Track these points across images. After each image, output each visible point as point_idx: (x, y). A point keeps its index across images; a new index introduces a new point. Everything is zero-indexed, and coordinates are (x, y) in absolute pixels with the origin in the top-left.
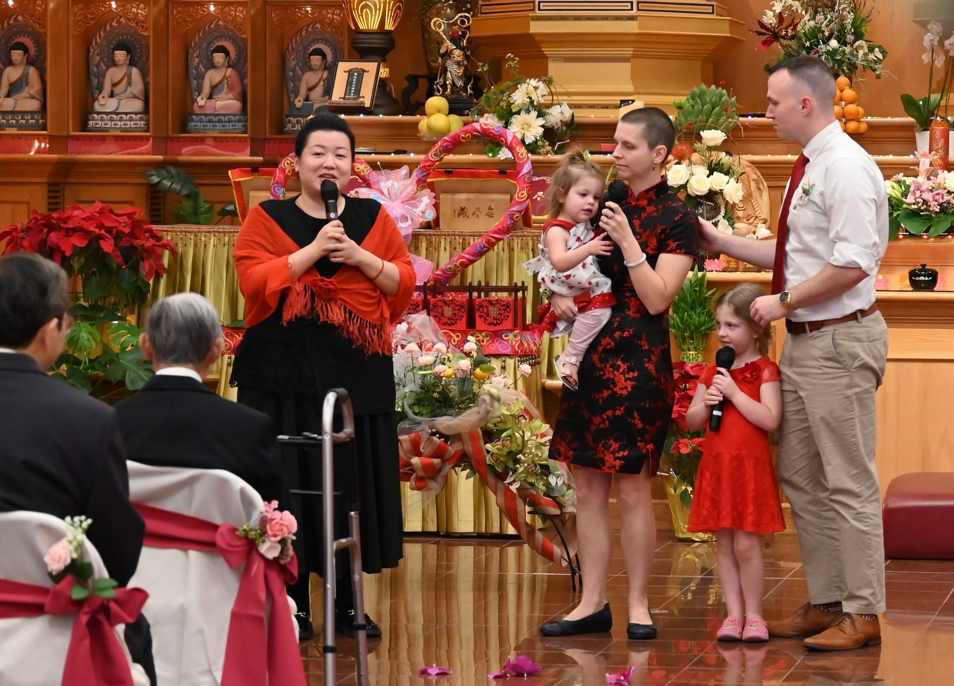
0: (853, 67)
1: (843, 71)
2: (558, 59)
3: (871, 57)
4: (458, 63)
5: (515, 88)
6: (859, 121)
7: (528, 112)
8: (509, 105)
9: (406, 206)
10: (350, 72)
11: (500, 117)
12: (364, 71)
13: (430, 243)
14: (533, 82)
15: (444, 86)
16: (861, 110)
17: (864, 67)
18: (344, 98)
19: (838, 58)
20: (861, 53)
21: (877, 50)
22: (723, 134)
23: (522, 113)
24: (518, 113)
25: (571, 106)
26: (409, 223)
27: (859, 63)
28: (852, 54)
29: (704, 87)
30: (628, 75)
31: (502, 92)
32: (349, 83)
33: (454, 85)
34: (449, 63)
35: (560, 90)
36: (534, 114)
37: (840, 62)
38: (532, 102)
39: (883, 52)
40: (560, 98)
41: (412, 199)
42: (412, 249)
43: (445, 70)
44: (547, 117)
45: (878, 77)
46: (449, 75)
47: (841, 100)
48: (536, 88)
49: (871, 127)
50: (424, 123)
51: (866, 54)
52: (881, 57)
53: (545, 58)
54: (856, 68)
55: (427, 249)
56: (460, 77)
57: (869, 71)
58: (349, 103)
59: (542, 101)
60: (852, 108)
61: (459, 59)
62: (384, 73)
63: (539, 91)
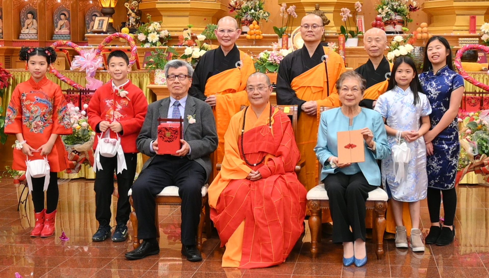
0: (258, 18)
1: (255, 19)
2: (165, 16)
3: (265, 15)
4: (133, 17)
5: (150, 25)
6: (260, 35)
7: (154, 32)
8: (148, 30)
11: (145, 34)
12: (104, 20)
14: (156, 23)
15: (129, 25)
16: (261, 32)
18: (97, 29)
19: (254, 15)
20: (261, 14)
21: (266, 13)
23: (152, 33)
24: (151, 33)
25: (168, 31)
27: (261, 17)
28: (258, 14)
30: (188, 21)
31: (145, 26)
32: (99, 24)
33: (132, 24)
34: (130, 17)
35: (164, 26)
36: (156, 33)
37: (254, 17)
38: (155, 29)
39: (268, 13)
40: (164, 28)
43: (129, 20)
44: (160, 34)
45: (267, 22)
46: (130, 21)
47: (254, 28)
48: (156, 25)
49: (264, 37)
51: (263, 14)
52: (267, 15)
53: (161, 16)
54: (260, 19)
57: (264, 20)
59: (158, 29)
60: (258, 31)
61: (134, 16)
62: (111, 21)
63: (157, 26)
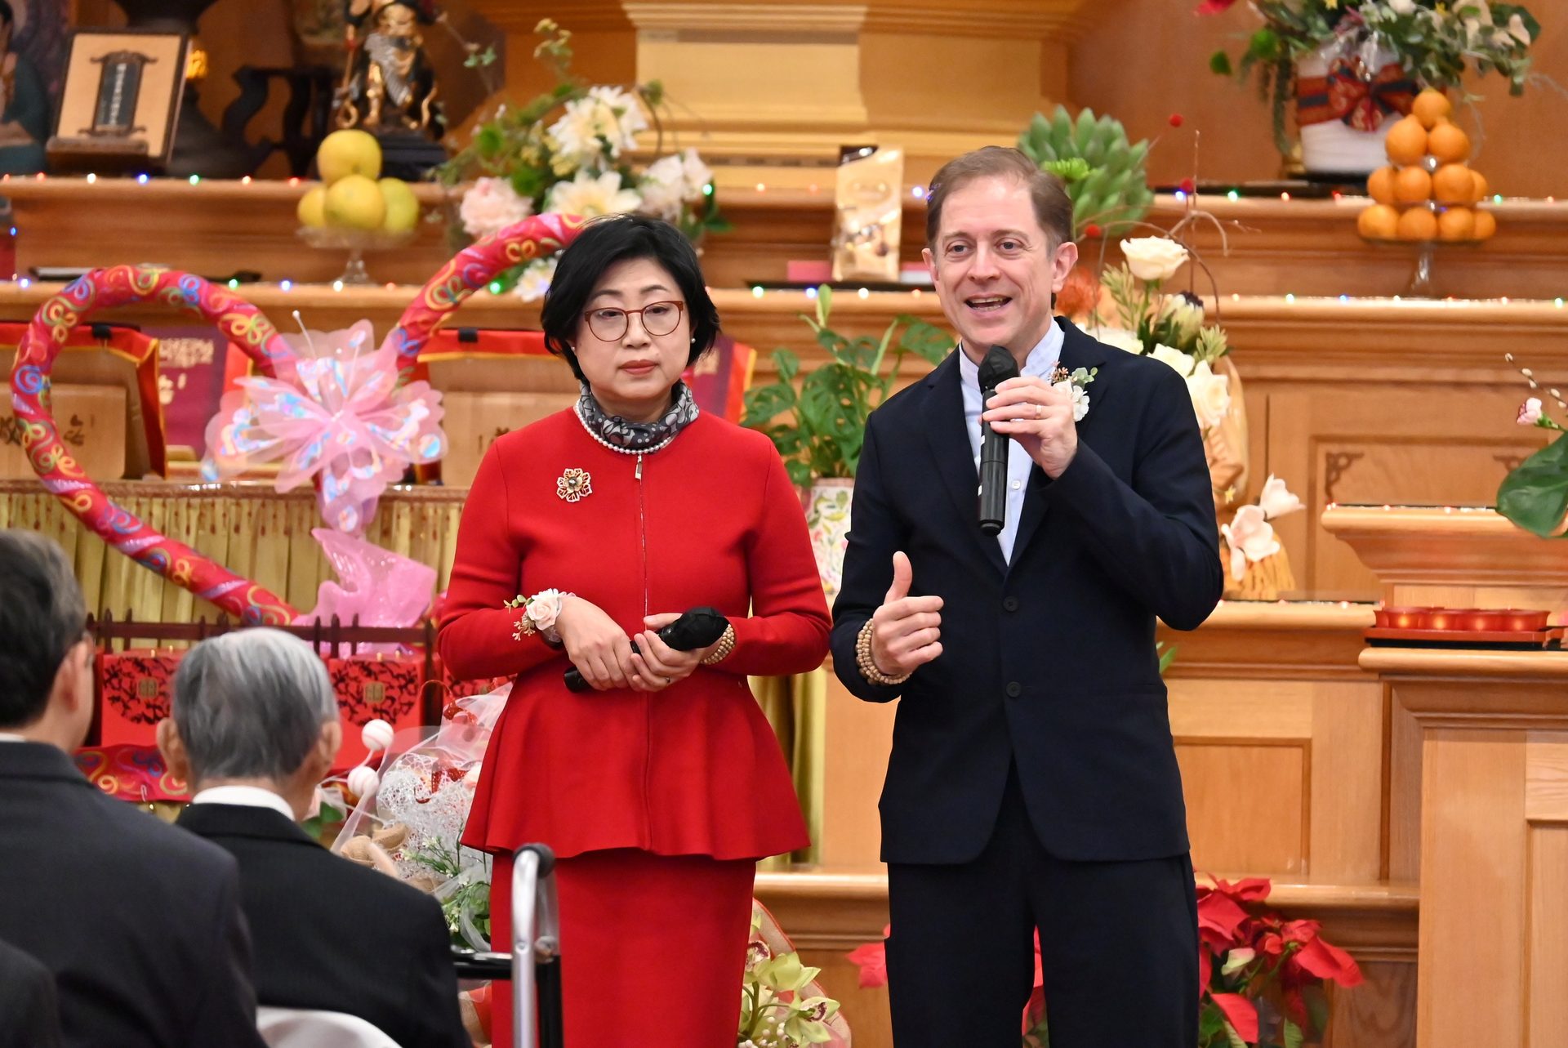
0: (1452, 64)
1: (1427, 74)
2: (661, 33)
3: (1501, 37)
4: (401, 43)
5: (556, 112)
6: (1472, 209)
7: (595, 174)
8: (546, 154)
9: (370, 426)
10: (108, 64)
11: (522, 188)
12: (143, 60)
13: (420, 520)
14: (608, 96)
15: (362, 103)
16: (1479, 179)
17: (1481, 64)
18: (92, 132)
19: (1414, 39)
20: (1473, 27)
21: (1516, 19)
22: (1179, 248)
23: (581, 177)
24: (570, 177)
25: (712, 160)
26: (376, 468)
27: (1470, 53)
28: (1452, 32)
29: (1062, 113)
30: (853, 80)
31: (528, 123)
32: (105, 91)
33: (386, 99)
34: (374, 42)
35: (680, 115)
36: (612, 179)
37: (1419, 53)
38: (606, 149)
39: (1530, 24)
40: (683, 137)
41: (382, 409)
42: (377, 533)
43: (363, 61)
44: (646, 189)
45: (1516, 91)
46: (375, 74)
47: (1428, 151)
48: (618, 113)
49: (1505, 224)
50: (314, 201)
51: (1486, 31)
52: (1524, 37)
53: (627, 29)
54: (1461, 66)
55: (412, 535)
56: (404, 80)
57: (1494, 74)
58: (107, 144)
59: (633, 146)
60: (1455, 173)
61: (403, 30)
62: (195, 65)
63: (625, 121)
